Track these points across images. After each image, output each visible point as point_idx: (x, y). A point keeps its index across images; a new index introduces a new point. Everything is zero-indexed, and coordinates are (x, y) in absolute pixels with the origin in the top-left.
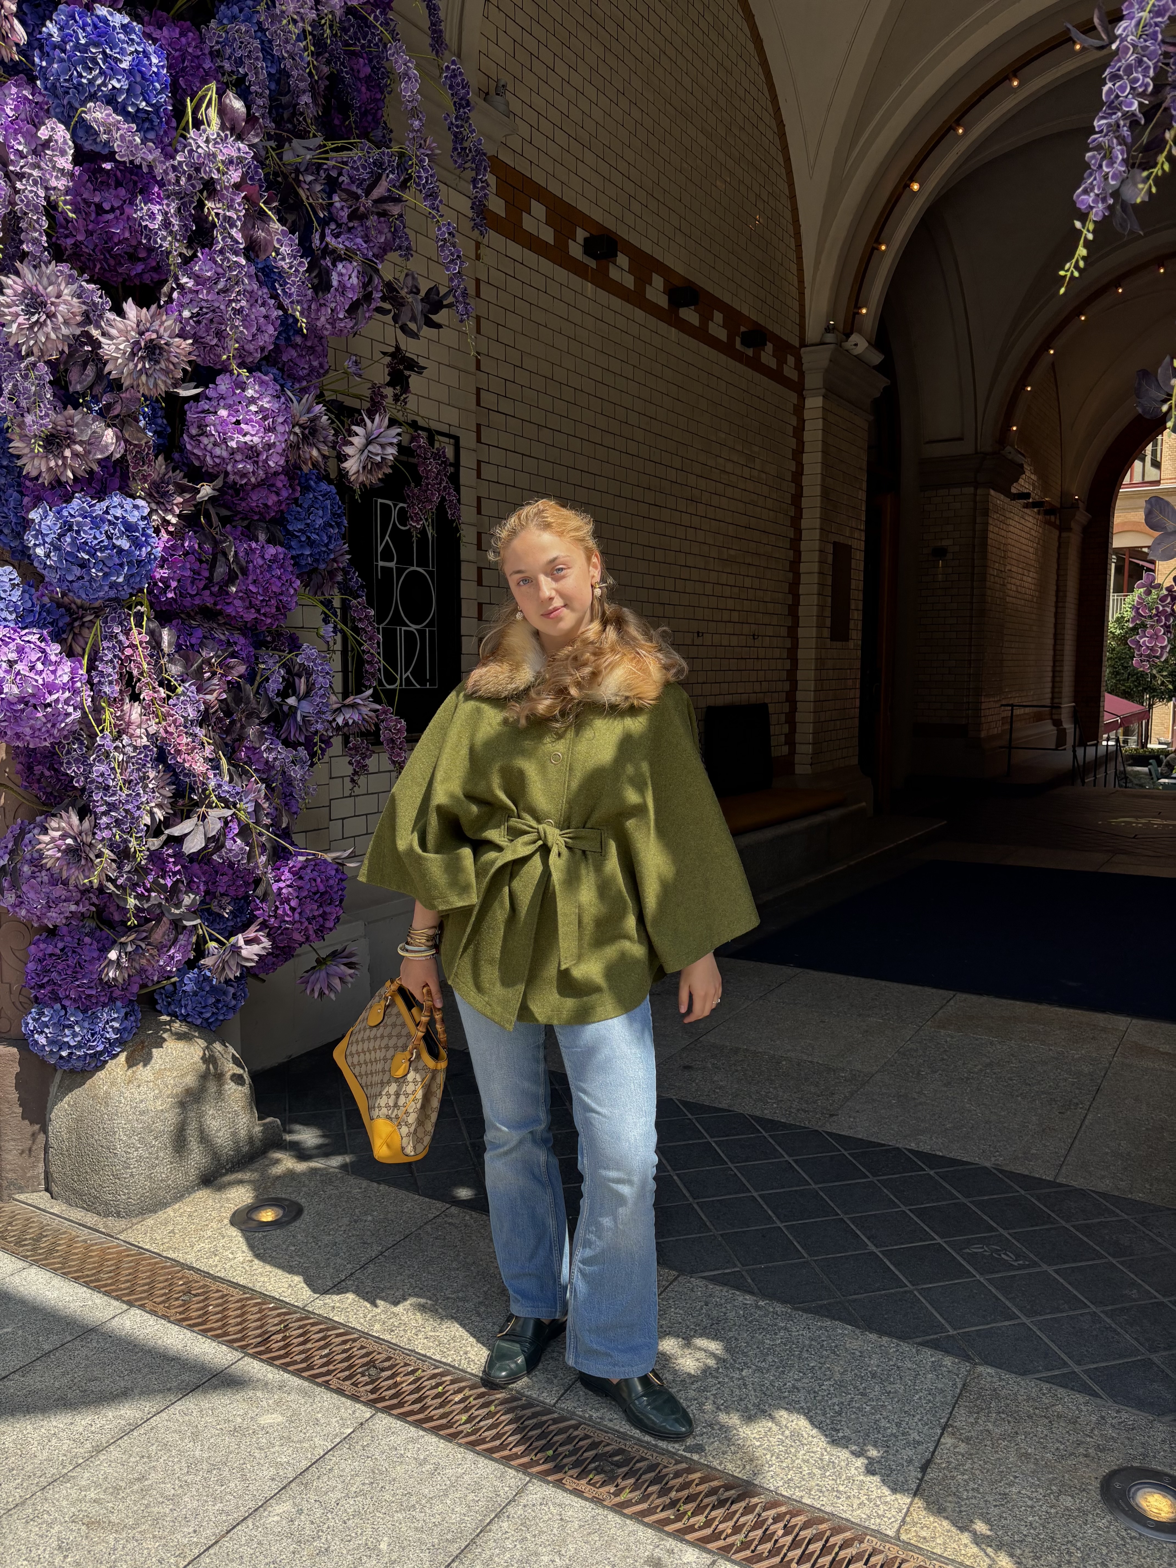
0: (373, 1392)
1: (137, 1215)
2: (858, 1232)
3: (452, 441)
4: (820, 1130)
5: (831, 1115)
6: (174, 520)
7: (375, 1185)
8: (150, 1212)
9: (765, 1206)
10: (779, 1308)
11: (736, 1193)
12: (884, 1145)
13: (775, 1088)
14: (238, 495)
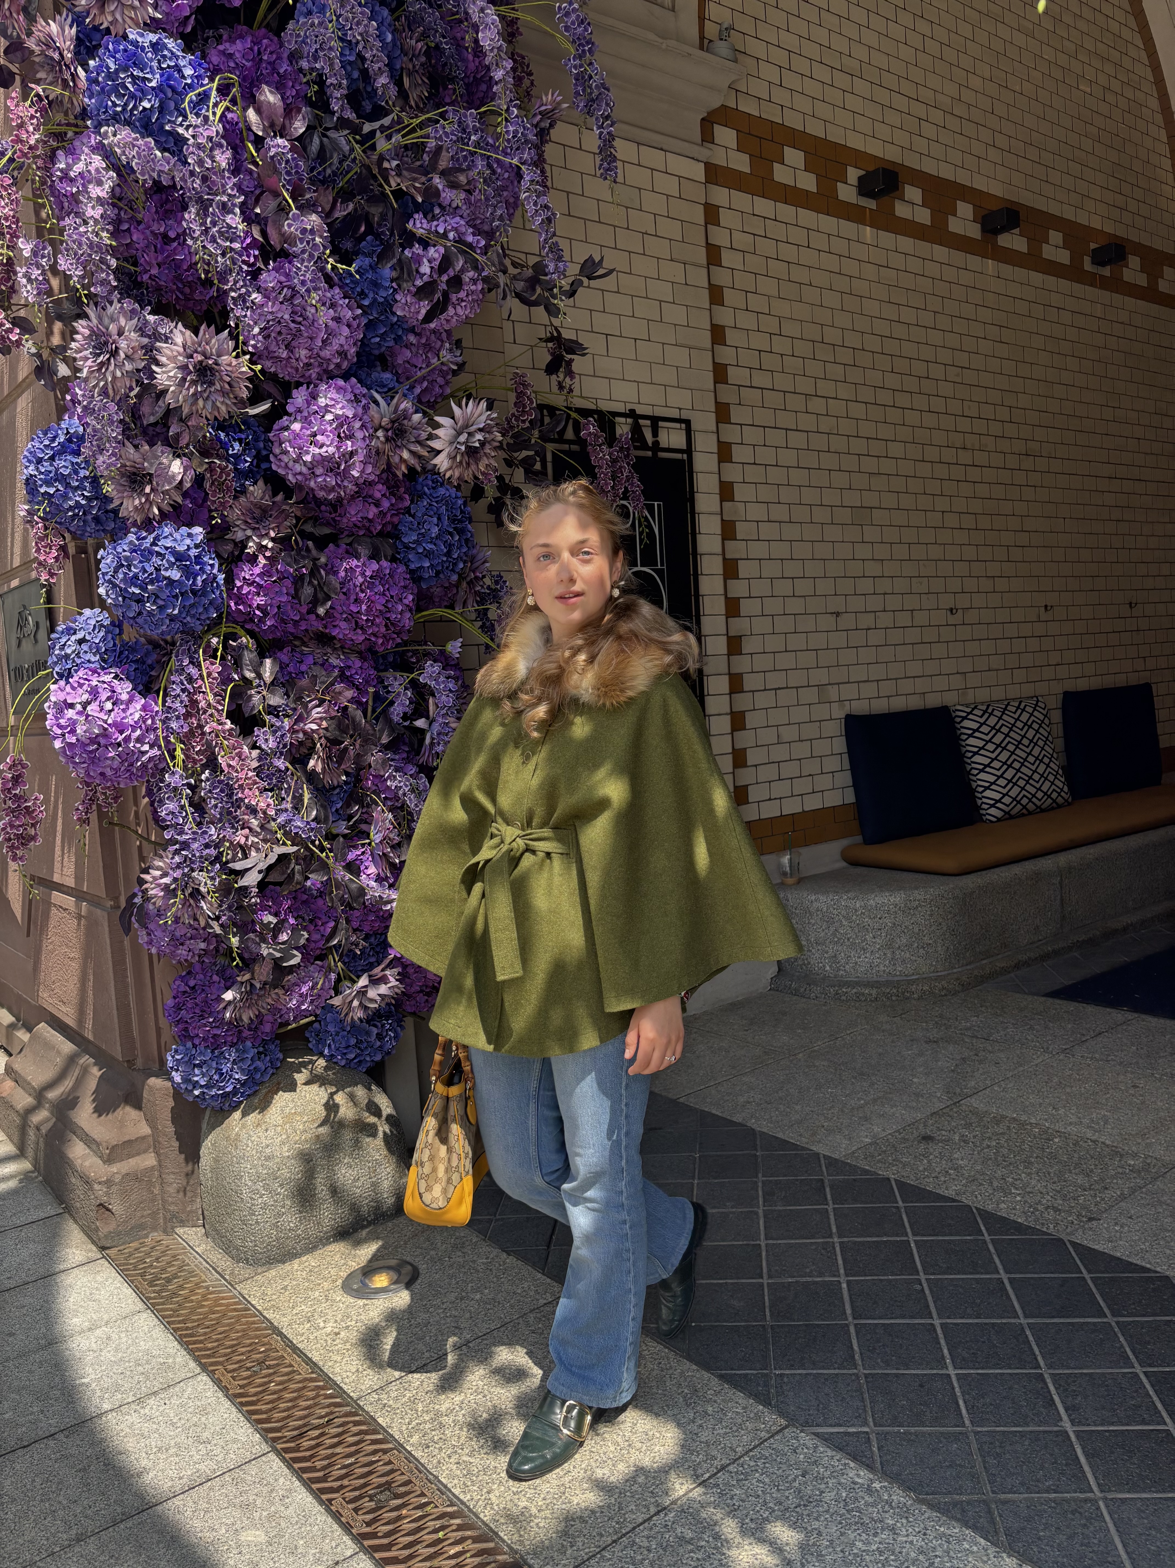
0: (368, 1524)
1: (264, 1264)
2: (1056, 1398)
3: (683, 426)
4: (1065, 1238)
5: (1091, 1219)
6: (270, 545)
7: (505, 1255)
8: (279, 1262)
9: (942, 1342)
10: (898, 1496)
11: (912, 1317)
12: (1148, 1270)
13: (1029, 1174)
14: (336, 512)
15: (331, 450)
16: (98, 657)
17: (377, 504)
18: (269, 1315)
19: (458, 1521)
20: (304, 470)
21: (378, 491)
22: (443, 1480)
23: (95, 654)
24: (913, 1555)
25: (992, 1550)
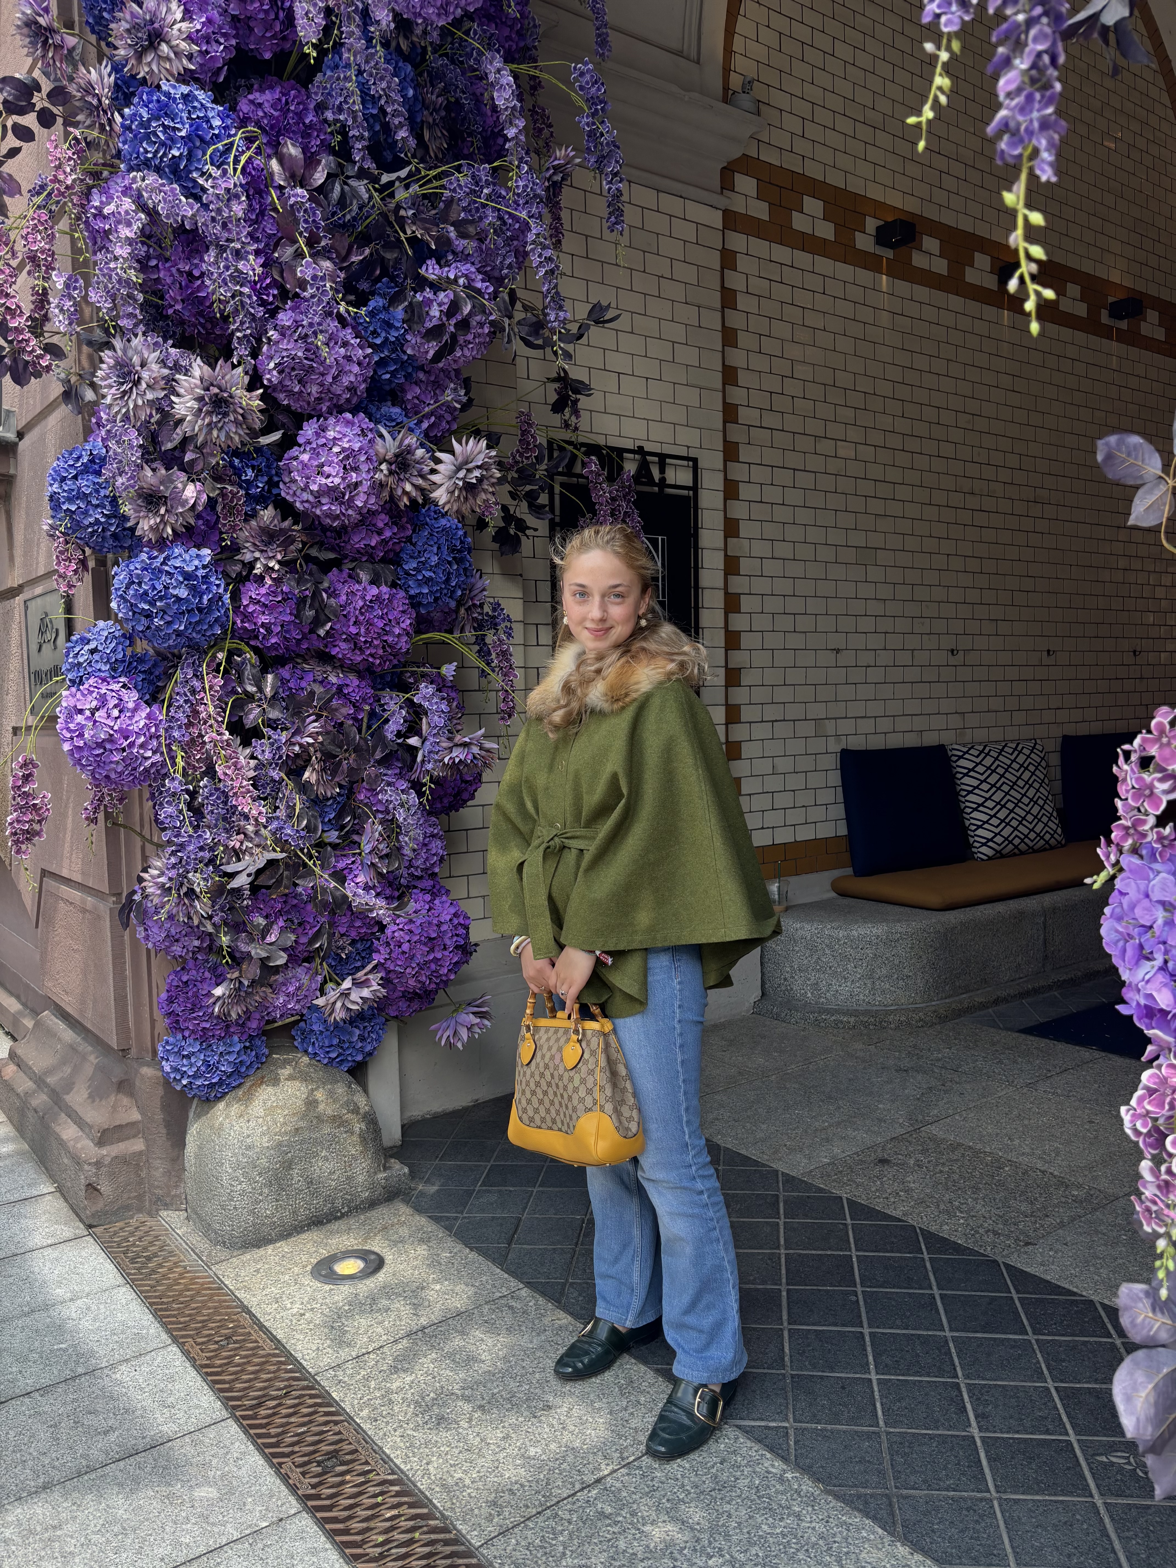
0: (314, 1486)
1: (240, 1248)
2: (969, 1406)
3: (691, 464)
4: (1000, 1260)
5: (1027, 1244)
6: (277, 567)
7: (468, 1250)
8: (254, 1246)
9: (869, 1349)
10: (807, 1486)
11: (843, 1325)
12: (1075, 1294)
13: (976, 1199)
14: (340, 538)
15: (337, 480)
16: (108, 666)
17: (380, 533)
18: (241, 1295)
19: (397, 1488)
20: (311, 498)
21: (381, 521)
22: (387, 1451)
23: (105, 663)
24: (813, 1539)
25: (888, 1539)
